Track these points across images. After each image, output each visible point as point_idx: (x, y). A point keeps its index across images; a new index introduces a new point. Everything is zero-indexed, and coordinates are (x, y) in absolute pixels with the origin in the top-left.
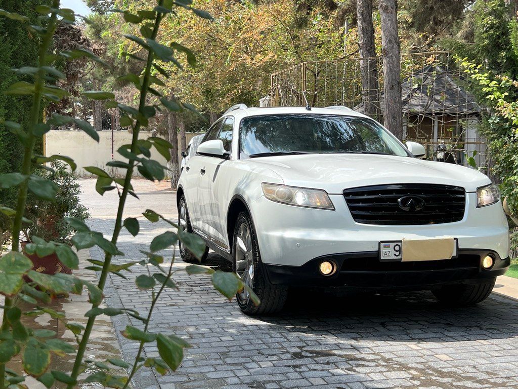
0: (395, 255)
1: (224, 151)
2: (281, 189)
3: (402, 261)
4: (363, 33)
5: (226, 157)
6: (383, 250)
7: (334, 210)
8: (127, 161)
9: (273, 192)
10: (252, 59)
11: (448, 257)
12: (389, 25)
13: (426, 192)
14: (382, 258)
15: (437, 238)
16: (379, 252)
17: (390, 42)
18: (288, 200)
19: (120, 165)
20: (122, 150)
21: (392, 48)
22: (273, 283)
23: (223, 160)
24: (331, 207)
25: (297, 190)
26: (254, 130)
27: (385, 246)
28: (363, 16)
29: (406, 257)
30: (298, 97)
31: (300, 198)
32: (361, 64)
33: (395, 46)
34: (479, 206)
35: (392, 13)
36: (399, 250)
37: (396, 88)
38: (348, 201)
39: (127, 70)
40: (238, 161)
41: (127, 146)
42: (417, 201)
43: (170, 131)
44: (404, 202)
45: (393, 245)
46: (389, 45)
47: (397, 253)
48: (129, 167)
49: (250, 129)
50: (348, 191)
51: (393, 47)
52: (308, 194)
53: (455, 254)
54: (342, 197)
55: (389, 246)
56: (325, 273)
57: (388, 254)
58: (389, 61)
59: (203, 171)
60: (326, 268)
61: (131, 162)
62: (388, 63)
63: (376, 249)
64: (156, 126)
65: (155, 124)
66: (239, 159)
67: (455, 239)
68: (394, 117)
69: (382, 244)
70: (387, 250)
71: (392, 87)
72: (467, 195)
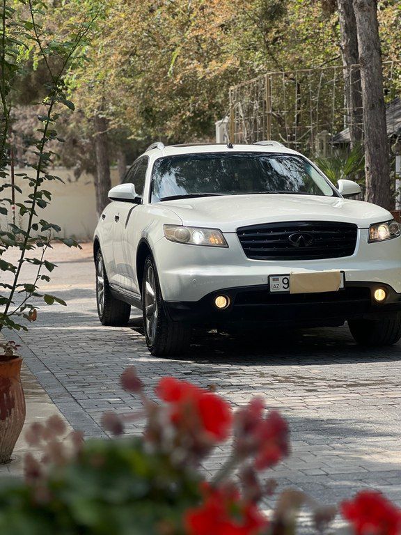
0: (284, 287)
1: (136, 195)
2: (181, 230)
3: (291, 293)
4: (346, 32)
5: (138, 201)
6: (272, 283)
7: (228, 247)
8: (32, 200)
9: (172, 233)
10: (205, 67)
11: (335, 289)
12: (367, 26)
13: (317, 228)
14: (271, 291)
15: (324, 271)
16: (268, 285)
17: (368, 48)
18: (186, 240)
19: (30, 202)
20: (30, 196)
21: (371, 56)
22: (174, 319)
23: (135, 205)
24: (225, 245)
25: (194, 230)
26: (173, 170)
27: (274, 280)
28: (345, 8)
29: (294, 290)
30: (262, 120)
31: (198, 238)
32: (344, 73)
33: (375, 53)
34: (371, 241)
35: (369, 11)
36: (288, 283)
37: (377, 107)
38: (241, 239)
39: (33, 80)
40: (149, 205)
41: (32, 194)
42: (307, 237)
43: (99, 168)
44: (295, 238)
45: (281, 278)
46: (367, 52)
47: (286, 286)
48: (34, 203)
49: (169, 169)
50: (242, 229)
51: (372, 54)
52: (205, 233)
53: (342, 286)
54: (235, 235)
55: (278, 280)
56: (220, 307)
57: (277, 287)
58: (367, 73)
59: (117, 218)
60: (221, 302)
61: (34, 201)
62: (366, 76)
63: (266, 282)
64: (81, 159)
65: (78, 156)
66: (150, 202)
67: (341, 272)
68: (377, 145)
69: (271, 278)
70: (276, 283)
71: (373, 107)
72: (359, 231)
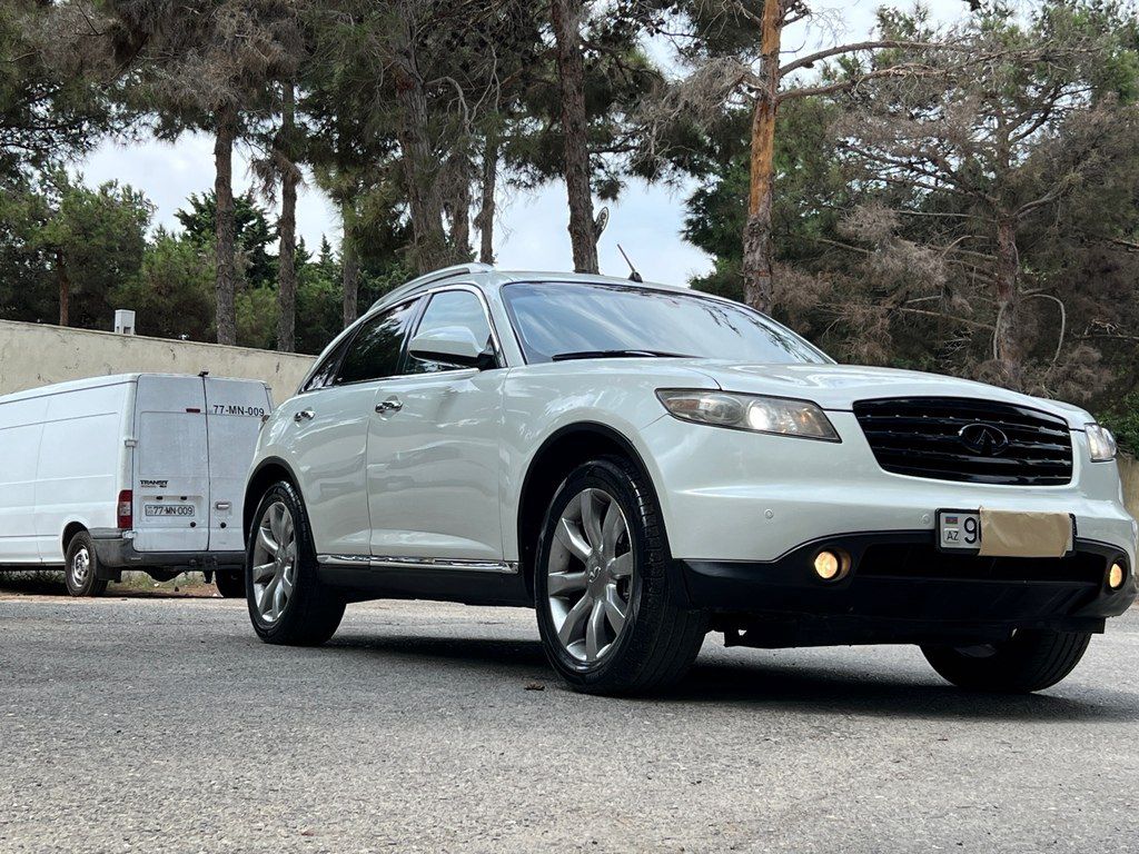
0: (966, 539)
1: (479, 349)
3: (980, 554)
5: (482, 363)
6: (946, 529)
7: (840, 441)
9: (693, 405)
11: (1058, 552)
13: (1007, 419)
14: (943, 545)
16: (936, 532)
18: (732, 419)
24: (832, 436)
25: (753, 400)
27: (948, 521)
29: (987, 547)
31: (758, 417)
36: (974, 531)
38: (864, 425)
42: (995, 435)
45: (962, 518)
47: (971, 537)
50: (863, 406)
53: (1070, 547)
54: (851, 415)
55: (955, 521)
56: (825, 575)
57: (954, 537)
59: (388, 407)
60: (826, 566)
63: (930, 526)
66: (525, 362)
67: (1071, 516)
69: (943, 516)
70: (953, 528)
72: (1073, 435)
